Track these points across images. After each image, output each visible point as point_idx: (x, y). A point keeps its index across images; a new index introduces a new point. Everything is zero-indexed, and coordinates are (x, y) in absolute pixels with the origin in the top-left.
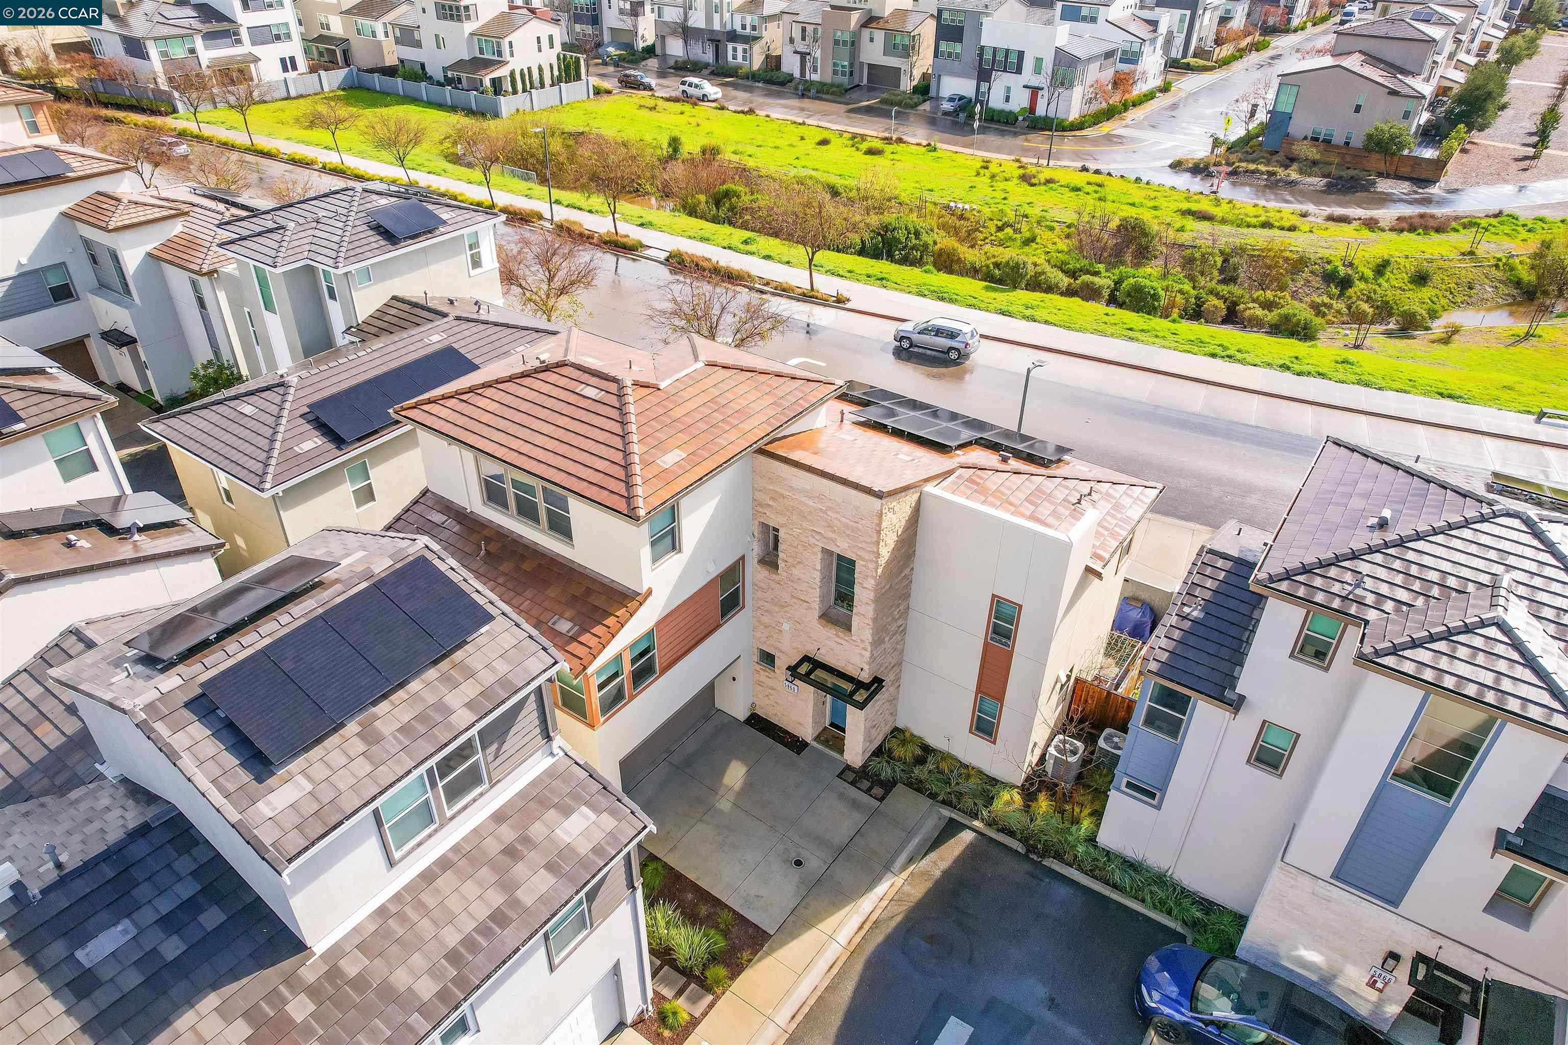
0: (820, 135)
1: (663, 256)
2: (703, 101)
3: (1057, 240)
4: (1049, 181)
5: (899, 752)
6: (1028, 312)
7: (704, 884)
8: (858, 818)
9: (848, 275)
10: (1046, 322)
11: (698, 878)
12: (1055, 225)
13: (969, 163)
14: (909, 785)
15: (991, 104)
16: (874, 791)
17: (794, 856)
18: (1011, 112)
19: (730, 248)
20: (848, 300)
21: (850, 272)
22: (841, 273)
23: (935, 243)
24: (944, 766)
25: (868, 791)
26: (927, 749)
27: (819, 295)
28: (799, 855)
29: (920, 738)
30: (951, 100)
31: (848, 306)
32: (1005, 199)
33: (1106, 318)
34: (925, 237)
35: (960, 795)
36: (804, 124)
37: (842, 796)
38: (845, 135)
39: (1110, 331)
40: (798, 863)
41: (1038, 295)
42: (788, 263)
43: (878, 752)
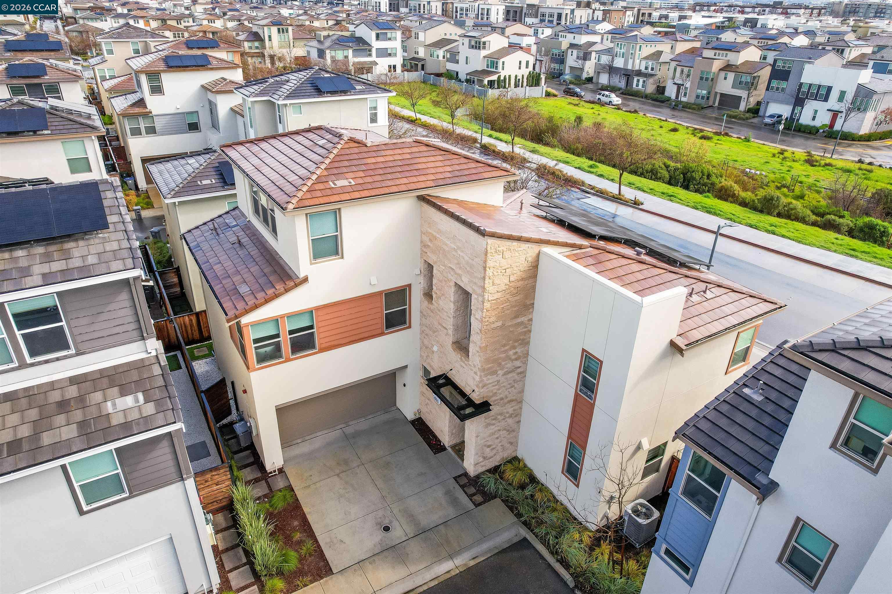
0: (672, 126)
1: (534, 166)
2: (609, 104)
3: (821, 199)
4: (826, 165)
5: (509, 474)
6: (770, 228)
7: (310, 518)
8: (451, 512)
9: (649, 191)
10: (783, 236)
11: (310, 513)
12: (823, 190)
13: (769, 150)
14: (505, 501)
15: (801, 121)
16: (475, 497)
17: (386, 523)
18: (814, 127)
19: (579, 168)
20: (642, 204)
21: (651, 189)
22: (645, 189)
23: (721, 183)
24: (538, 496)
25: (470, 496)
26: (533, 479)
27: (623, 198)
28: (391, 522)
29: (531, 470)
30: (772, 116)
31: (641, 207)
32: (788, 171)
33: (835, 241)
34: (714, 179)
35: (541, 523)
36: (666, 121)
37: (448, 493)
38: (690, 128)
39: (834, 248)
40: (387, 529)
41: (784, 221)
42: (612, 180)
43: (495, 470)
